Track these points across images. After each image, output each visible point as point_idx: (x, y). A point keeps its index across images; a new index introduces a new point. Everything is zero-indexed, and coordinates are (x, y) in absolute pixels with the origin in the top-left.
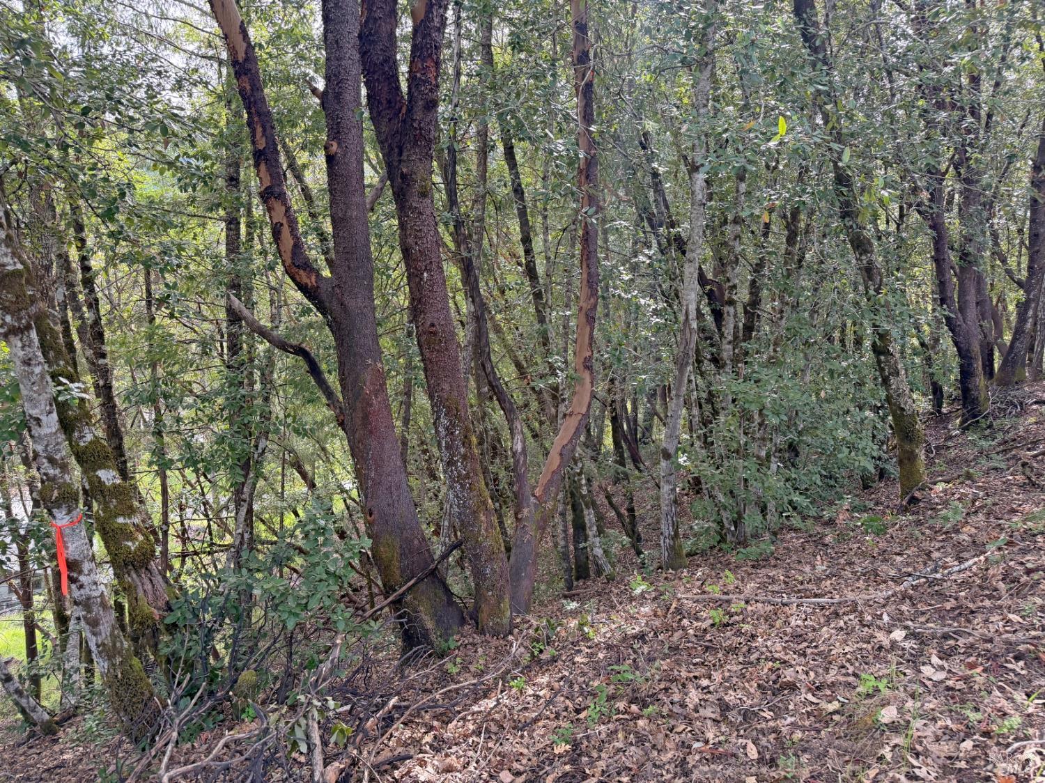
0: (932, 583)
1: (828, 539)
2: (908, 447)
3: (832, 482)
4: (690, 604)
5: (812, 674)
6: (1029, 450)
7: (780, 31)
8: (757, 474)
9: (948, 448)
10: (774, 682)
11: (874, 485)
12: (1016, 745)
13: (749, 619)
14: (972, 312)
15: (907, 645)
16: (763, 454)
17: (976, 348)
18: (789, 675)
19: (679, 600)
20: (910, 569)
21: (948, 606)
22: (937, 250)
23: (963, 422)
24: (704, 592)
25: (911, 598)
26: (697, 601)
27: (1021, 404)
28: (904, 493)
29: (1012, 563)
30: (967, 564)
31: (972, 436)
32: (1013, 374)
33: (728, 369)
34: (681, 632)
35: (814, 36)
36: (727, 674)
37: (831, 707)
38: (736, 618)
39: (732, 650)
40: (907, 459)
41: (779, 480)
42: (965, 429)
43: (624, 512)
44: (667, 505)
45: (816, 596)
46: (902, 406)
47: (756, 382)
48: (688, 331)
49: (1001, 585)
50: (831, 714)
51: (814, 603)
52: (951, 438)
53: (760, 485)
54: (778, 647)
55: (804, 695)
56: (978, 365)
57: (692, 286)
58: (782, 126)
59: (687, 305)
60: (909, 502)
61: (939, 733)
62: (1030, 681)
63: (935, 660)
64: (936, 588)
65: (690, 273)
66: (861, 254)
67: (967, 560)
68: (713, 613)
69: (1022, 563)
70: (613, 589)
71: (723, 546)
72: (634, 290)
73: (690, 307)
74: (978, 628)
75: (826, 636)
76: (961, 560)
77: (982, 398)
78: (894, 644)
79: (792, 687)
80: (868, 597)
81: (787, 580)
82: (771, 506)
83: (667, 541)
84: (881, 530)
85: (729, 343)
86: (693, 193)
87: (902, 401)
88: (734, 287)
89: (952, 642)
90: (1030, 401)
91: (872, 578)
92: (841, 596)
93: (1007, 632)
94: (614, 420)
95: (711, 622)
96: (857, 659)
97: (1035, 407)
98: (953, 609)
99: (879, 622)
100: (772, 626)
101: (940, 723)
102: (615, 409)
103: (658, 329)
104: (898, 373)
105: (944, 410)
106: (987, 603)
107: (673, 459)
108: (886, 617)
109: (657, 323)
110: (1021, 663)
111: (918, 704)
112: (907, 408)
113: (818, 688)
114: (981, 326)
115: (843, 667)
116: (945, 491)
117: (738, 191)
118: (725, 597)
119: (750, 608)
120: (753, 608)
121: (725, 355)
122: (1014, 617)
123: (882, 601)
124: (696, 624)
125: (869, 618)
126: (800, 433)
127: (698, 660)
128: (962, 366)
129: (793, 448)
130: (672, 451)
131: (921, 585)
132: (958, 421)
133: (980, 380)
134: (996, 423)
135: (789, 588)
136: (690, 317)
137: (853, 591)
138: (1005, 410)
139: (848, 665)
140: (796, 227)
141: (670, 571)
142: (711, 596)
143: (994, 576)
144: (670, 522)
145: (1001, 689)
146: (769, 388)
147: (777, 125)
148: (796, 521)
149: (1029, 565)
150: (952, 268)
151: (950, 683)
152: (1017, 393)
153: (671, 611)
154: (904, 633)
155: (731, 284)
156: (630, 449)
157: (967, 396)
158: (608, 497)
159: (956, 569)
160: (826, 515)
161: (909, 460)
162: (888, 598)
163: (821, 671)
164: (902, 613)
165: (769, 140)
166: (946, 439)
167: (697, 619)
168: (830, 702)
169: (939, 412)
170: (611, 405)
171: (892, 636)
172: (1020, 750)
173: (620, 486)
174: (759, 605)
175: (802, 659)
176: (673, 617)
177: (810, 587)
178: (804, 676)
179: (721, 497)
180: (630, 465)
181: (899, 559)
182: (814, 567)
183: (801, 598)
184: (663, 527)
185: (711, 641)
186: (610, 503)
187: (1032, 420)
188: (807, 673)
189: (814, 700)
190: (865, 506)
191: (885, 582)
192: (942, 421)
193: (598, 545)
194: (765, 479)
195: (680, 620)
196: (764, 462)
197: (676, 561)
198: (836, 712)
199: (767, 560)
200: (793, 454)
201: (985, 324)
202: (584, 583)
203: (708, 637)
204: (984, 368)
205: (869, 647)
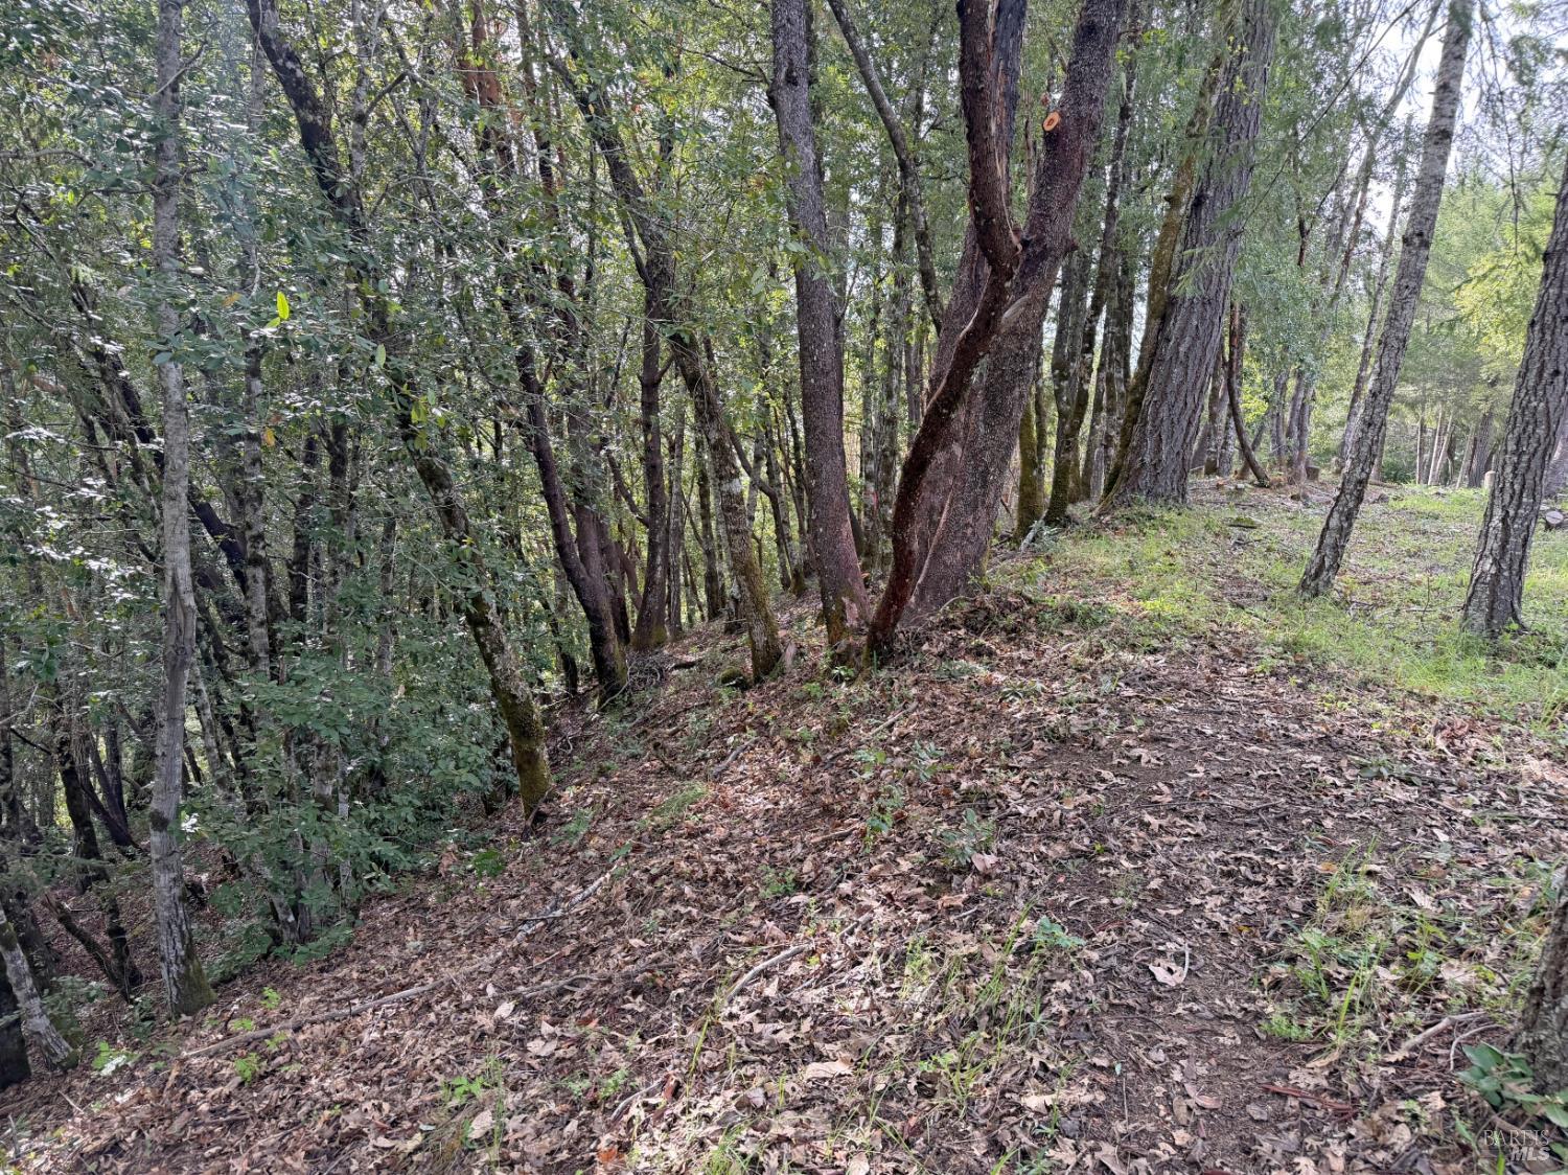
0: (549, 926)
1: (432, 900)
2: (526, 747)
3: (436, 815)
4: (203, 1060)
5: (386, 1106)
6: (670, 726)
7: (276, 168)
8: (317, 824)
9: (587, 738)
10: (331, 1140)
11: (500, 806)
12: (622, 1104)
13: (301, 1055)
14: (596, 561)
15: (516, 1019)
16: (329, 791)
17: (605, 606)
18: (351, 1120)
19: (182, 1062)
20: (526, 914)
21: (567, 950)
22: (546, 484)
23: (600, 703)
24: (229, 1035)
25: (525, 954)
26: (217, 1054)
27: (661, 670)
28: (529, 810)
29: (636, 874)
30: (591, 888)
31: (608, 719)
32: (650, 636)
33: (264, 666)
34: (186, 1114)
35: (334, 183)
36: (257, 1155)
37: (410, 1145)
38: (280, 1059)
39: (271, 1113)
40: (526, 762)
41: (351, 827)
42: (602, 710)
43: (101, 938)
44: (168, 908)
45: (403, 987)
46: (513, 692)
47: (298, 683)
48: (179, 610)
49: (626, 905)
50: (410, 1154)
51: (398, 1000)
52: (588, 725)
53: (323, 840)
54: (340, 1083)
55: (372, 1142)
56: (610, 628)
57: (179, 538)
58: (282, 306)
59: (174, 569)
60: (535, 822)
61: (541, 1124)
62: (648, 1018)
63: (546, 1028)
64: (556, 930)
65: (173, 517)
66: (436, 490)
67: (592, 882)
68: (240, 1064)
69: (647, 871)
70: (75, 1082)
71: (279, 950)
72: (76, 546)
73: (179, 571)
74: (598, 968)
75: (410, 1043)
76: (584, 884)
77: (619, 670)
78: (499, 1024)
79: (357, 1136)
80: (471, 968)
81: (363, 976)
82: (346, 871)
83: (174, 968)
84: (498, 868)
85: (261, 624)
86: (165, 391)
87: (511, 685)
88: (260, 537)
89: (567, 998)
90: (670, 666)
91: (479, 940)
92: (435, 978)
93: (627, 963)
94: (69, 776)
95: (239, 1079)
96: (449, 1062)
97: (675, 672)
98: (573, 953)
99: (482, 1000)
100: (335, 1054)
101: (541, 1111)
102: (68, 756)
103: (129, 609)
104: (502, 649)
105: (580, 690)
106: (611, 933)
107: (171, 826)
108: (491, 990)
109: (125, 600)
110: (640, 998)
111: (520, 1095)
112: (519, 694)
113: (394, 1124)
114: (609, 578)
115: (430, 1079)
116: (576, 797)
117: (249, 391)
118: (265, 1031)
119: (302, 1037)
120: (307, 1036)
121: (256, 645)
122: (635, 942)
123: (489, 969)
124: (212, 1092)
125: (469, 998)
126: (384, 750)
127: (213, 1150)
128: (592, 632)
129: (376, 774)
130: (168, 814)
131: (538, 932)
132: (596, 702)
133: (614, 646)
134: (635, 698)
135: (365, 988)
136: (182, 588)
137: (452, 965)
138: (645, 680)
139: (436, 1075)
140: (343, 449)
141: (184, 1017)
142: (239, 1038)
143: (617, 895)
144: (176, 934)
145: (613, 1040)
146: (318, 689)
147: (275, 303)
148: (384, 884)
149: (654, 871)
150: (568, 506)
151: (560, 1053)
152: (655, 658)
153: (169, 1085)
154: (511, 1005)
155: (254, 533)
156: (108, 822)
157: (603, 669)
158: (66, 919)
159: (579, 897)
160: (425, 864)
161: (529, 762)
162: (498, 962)
163: (399, 1097)
164: (512, 977)
165: (263, 324)
166: (584, 728)
167: (215, 1083)
168: (410, 1137)
169: (575, 692)
170: (60, 750)
171: (497, 1013)
172: (626, 1110)
173: (91, 895)
174: (317, 1027)
175: (375, 1089)
176: (173, 1094)
177: (395, 976)
178: (377, 1114)
179: (267, 873)
180: (109, 850)
181: (514, 903)
182: (404, 946)
183: (380, 997)
184: (164, 946)
185: (237, 1111)
186: (71, 929)
187: (671, 689)
188: (379, 1108)
189: (387, 1143)
190: (484, 839)
191: (495, 940)
192: (579, 703)
193: (38, 1011)
194: (329, 829)
195: (185, 1094)
196: (327, 805)
197: (193, 997)
198: (418, 1149)
199: (342, 955)
200: (377, 784)
201: (613, 575)
202: (18, 1091)
203: (233, 1106)
204: (618, 631)
205: (468, 1038)
